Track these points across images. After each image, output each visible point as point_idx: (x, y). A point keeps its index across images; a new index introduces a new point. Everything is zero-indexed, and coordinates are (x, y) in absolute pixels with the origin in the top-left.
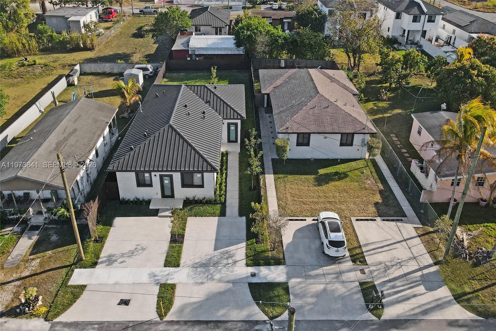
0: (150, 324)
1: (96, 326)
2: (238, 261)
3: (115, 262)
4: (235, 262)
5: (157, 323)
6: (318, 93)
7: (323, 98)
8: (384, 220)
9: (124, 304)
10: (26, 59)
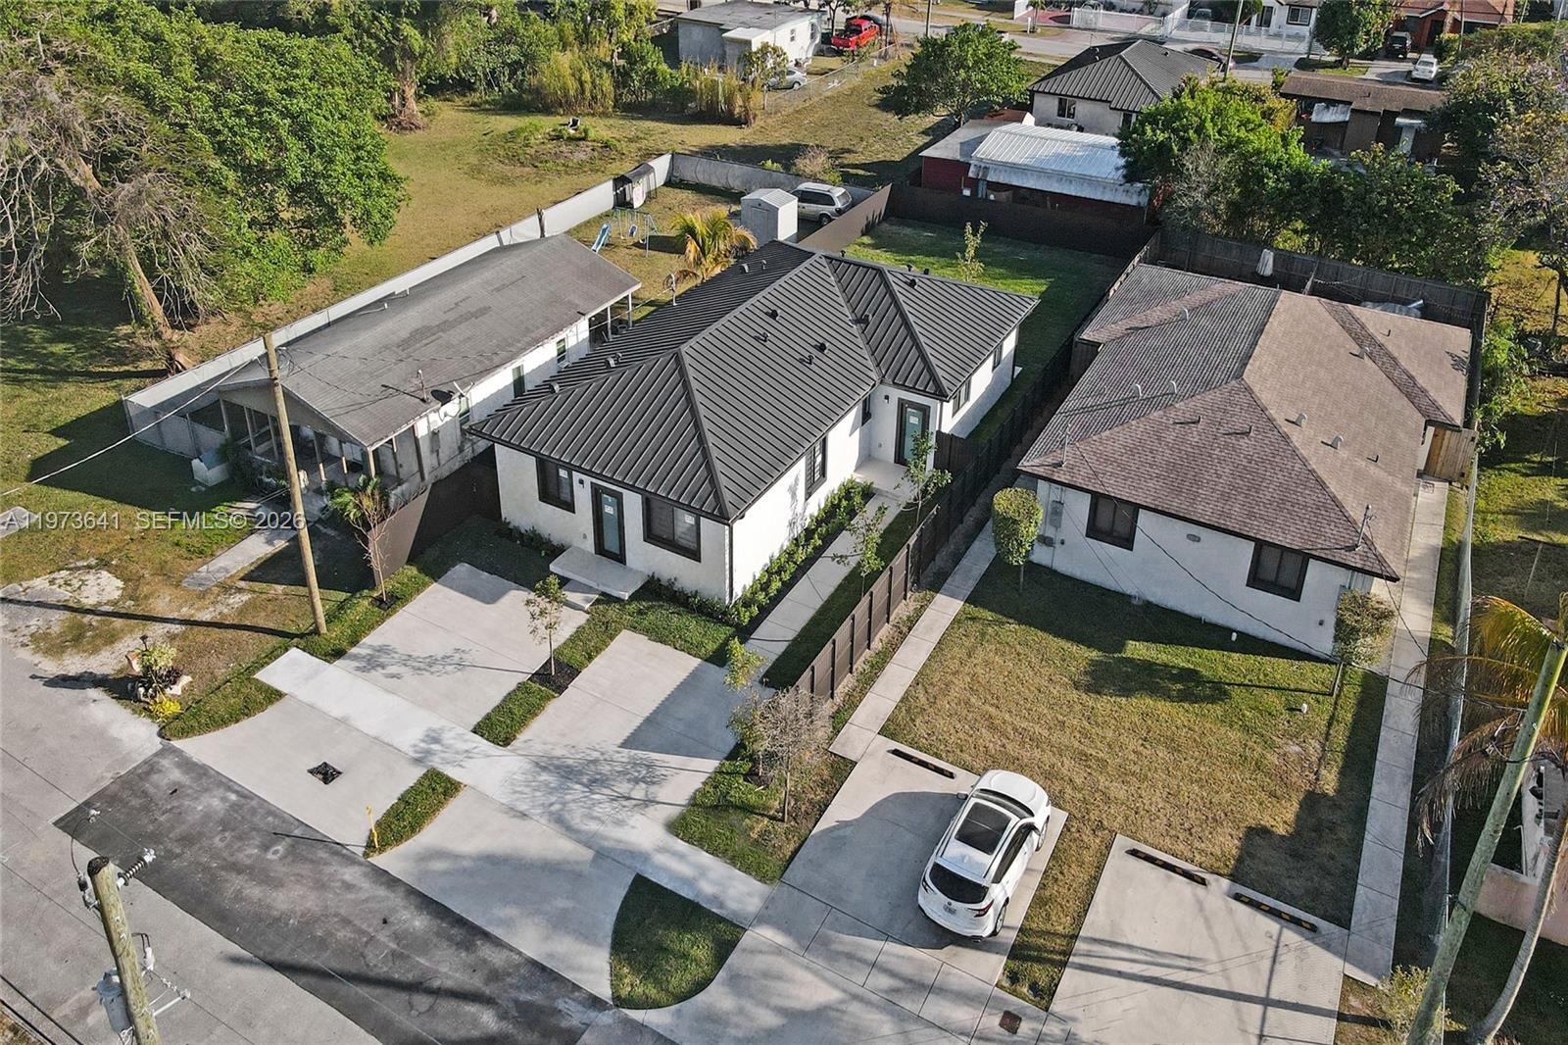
0: (336, 853)
1: (233, 797)
2: (658, 803)
3: (379, 669)
4: (648, 802)
5: (350, 860)
6: (1239, 376)
7: (1243, 399)
8: (1238, 897)
9: (321, 776)
10: (575, 123)
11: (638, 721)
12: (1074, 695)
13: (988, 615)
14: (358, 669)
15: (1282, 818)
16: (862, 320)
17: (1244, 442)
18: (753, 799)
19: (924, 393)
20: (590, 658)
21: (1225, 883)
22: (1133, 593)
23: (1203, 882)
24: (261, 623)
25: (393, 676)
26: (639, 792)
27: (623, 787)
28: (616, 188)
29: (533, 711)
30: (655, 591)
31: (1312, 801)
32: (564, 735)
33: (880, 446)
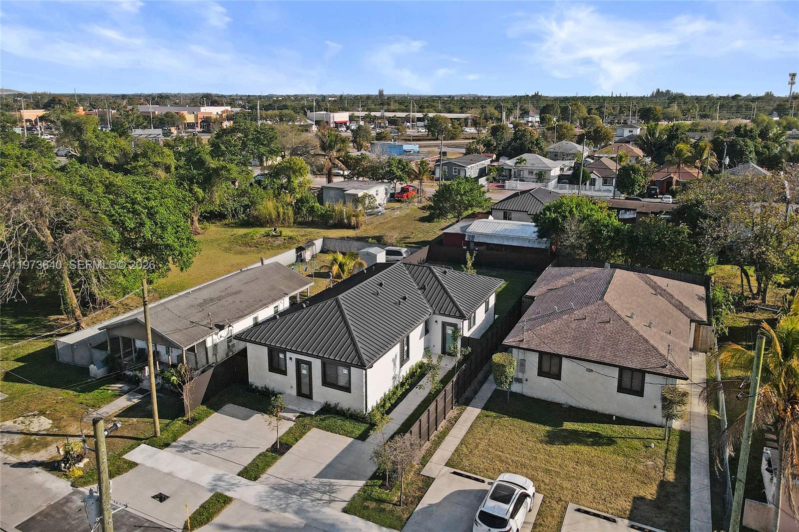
2: (336, 501)
3: (189, 451)
4: (331, 501)
6: (602, 299)
7: (606, 308)
8: (632, 527)
9: (158, 499)
10: (275, 230)
11: (324, 466)
12: (540, 446)
13: (494, 414)
14: (178, 451)
15: (650, 492)
16: (423, 288)
17: (608, 325)
18: (384, 496)
19: (454, 317)
20: (297, 440)
21: (626, 521)
22: (563, 402)
23: (614, 521)
24: (126, 434)
25: (196, 453)
26: (326, 497)
27: (318, 495)
28: (297, 252)
29: (268, 465)
30: (328, 410)
31: (663, 485)
32: (285, 474)
33: (434, 346)
